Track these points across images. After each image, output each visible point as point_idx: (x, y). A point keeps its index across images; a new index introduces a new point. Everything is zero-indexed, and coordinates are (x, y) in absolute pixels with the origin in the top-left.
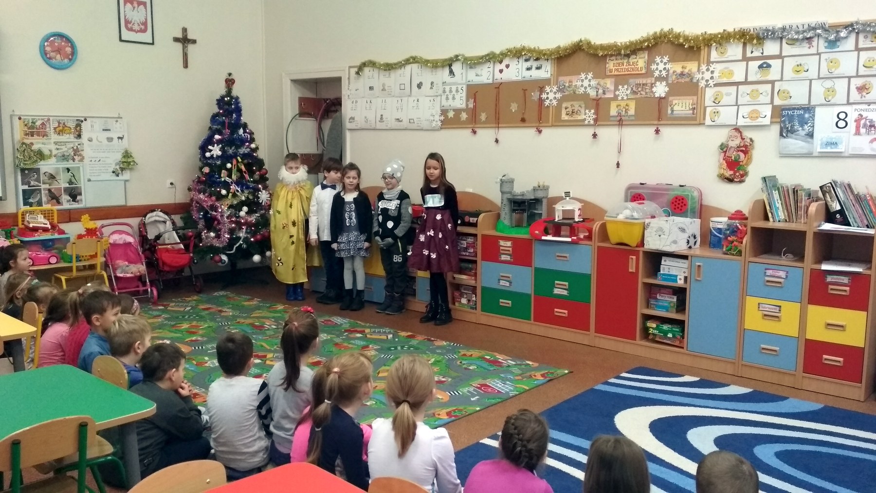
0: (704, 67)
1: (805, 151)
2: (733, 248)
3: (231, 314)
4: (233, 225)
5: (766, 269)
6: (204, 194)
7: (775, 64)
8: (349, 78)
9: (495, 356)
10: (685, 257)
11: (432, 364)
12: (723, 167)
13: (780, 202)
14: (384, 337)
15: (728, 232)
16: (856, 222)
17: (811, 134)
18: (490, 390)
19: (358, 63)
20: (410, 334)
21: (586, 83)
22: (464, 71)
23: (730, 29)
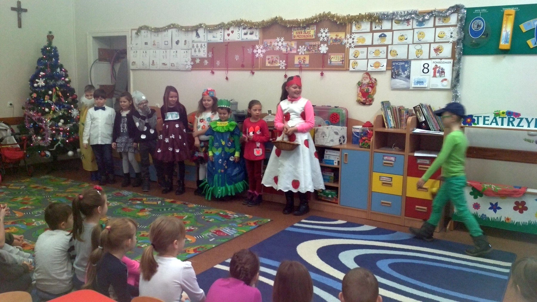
0: (348, 36)
1: (405, 86)
2: (365, 144)
3: (52, 190)
4: (54, 132)
5: (384, 156)
6: (33, 111)
7: (389, 34)
8: (131, 37)
9: (226, 212)
10: (338, 149)
11: (186, 219)
12: (359, 95)
13: (391, 116)
14: (155, 203)
15: (362, 134)
16: (434, 128)
17: (408, 76)
18: (222, 234)
19: (137, 28)
20: (172, 200)
21: (280, 44)
22: (205, 34)
23: (363, 13)
